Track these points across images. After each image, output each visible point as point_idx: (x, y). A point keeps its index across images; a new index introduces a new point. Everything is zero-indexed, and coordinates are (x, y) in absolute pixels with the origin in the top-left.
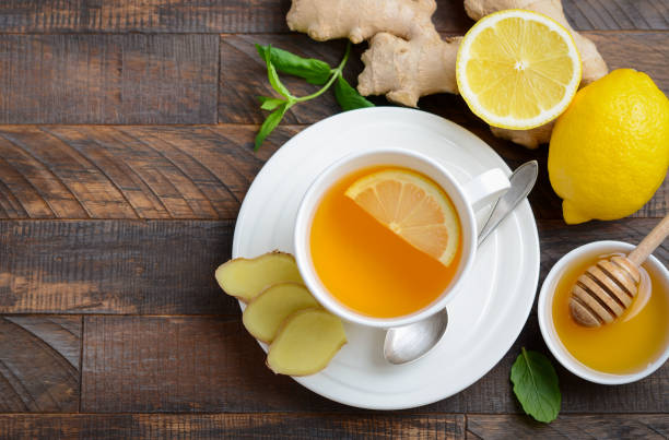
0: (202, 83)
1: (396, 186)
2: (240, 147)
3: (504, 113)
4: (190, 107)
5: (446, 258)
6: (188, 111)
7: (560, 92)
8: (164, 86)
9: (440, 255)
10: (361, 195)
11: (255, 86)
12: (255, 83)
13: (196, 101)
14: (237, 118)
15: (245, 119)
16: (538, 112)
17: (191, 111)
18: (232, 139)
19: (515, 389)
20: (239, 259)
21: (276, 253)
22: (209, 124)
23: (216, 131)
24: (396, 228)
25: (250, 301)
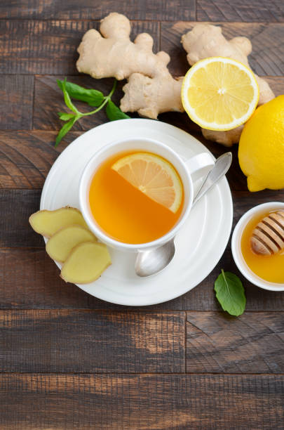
0: (23, 105)
1: (143, 163)
2: (46, 144)
3: (210, 120)
4: (15, 120)
5: (174, 208)
6: (14, 122)
7: (246, 107)
9: (170, 206)
10: (121, 169)
11: (56, 107)
12: (56, 105)
13: (19, 116)
14: (45, 127)
15: (50, 127)
16: (232, 120)
17: (16, 122)
18: (41, 139)
19: (217, 296)
20: (44, 211)
21: (68, 208)
22: (27, 130)
23: (31, 134)
24: (143, 189)
25: (50, 237)
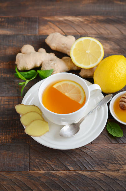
0: (25, 159)
2: (36, 178)
4: (21, 166)
6: (20, 167)
8: (13, 160)
9: (79, 101)
10: (57, 87)
12: (41, 159)
13: (22, 164)
14: (35, 169)
15: (38, 169)
17: (21, 167)
18: (34, 175)
20: (23, 104)
21: (34, 105)
22: (27, 171)
23: (28, 173)
24: (67, 94)
25: (23, 115)
